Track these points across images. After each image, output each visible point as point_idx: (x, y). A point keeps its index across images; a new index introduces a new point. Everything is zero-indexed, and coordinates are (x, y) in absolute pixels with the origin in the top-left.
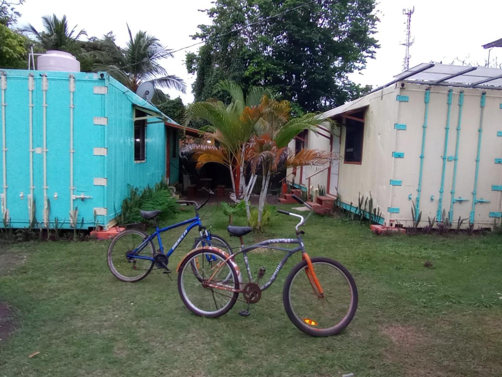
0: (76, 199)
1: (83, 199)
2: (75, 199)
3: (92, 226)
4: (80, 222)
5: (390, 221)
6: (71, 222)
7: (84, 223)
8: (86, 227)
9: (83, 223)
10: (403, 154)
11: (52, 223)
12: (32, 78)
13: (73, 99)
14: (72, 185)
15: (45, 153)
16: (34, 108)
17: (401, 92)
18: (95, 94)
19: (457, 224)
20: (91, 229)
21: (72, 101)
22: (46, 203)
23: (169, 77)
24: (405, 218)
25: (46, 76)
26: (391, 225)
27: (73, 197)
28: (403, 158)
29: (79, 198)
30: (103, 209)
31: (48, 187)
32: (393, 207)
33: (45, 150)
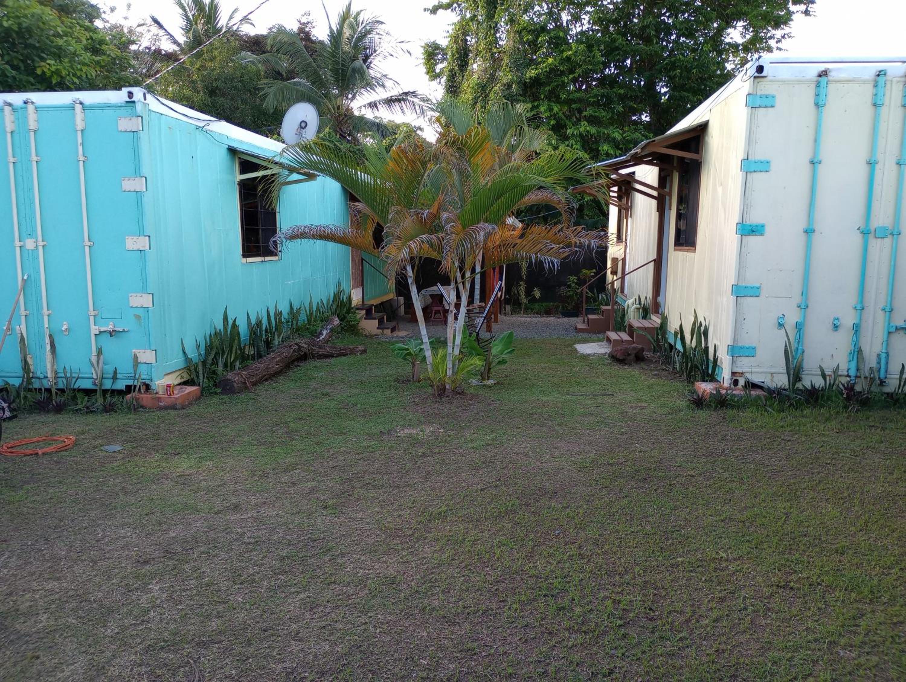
0: (101, 332)
1: (112, 333)
2: (98, 333)
3: (130, 383)
4: (111, 376)
5: (733, 374)
6: (95, 376)
7: (117, 379)
8: (121, 385)
9: (115, 378)
10: (763, 226)
11: (62, 378)
12: (10, 108)
13: (82, 144)
14: (91, 308)
15: (41, 249)
16: (18, 165)
17: (755, 86)
18: (121, 132)
19: (898, 381)
20: (129, 389)
21: (80, 148)
22: (48, 341)
23: (406, 94)
24: (771, 367)
25: (32, 103)
26: (736, 382)
27: (95, 330)
28: (762, 234)
29: (105, 332)
30: (148, 352)
31: (50, 312)
32: (740, 344)
33: (41, 243)
